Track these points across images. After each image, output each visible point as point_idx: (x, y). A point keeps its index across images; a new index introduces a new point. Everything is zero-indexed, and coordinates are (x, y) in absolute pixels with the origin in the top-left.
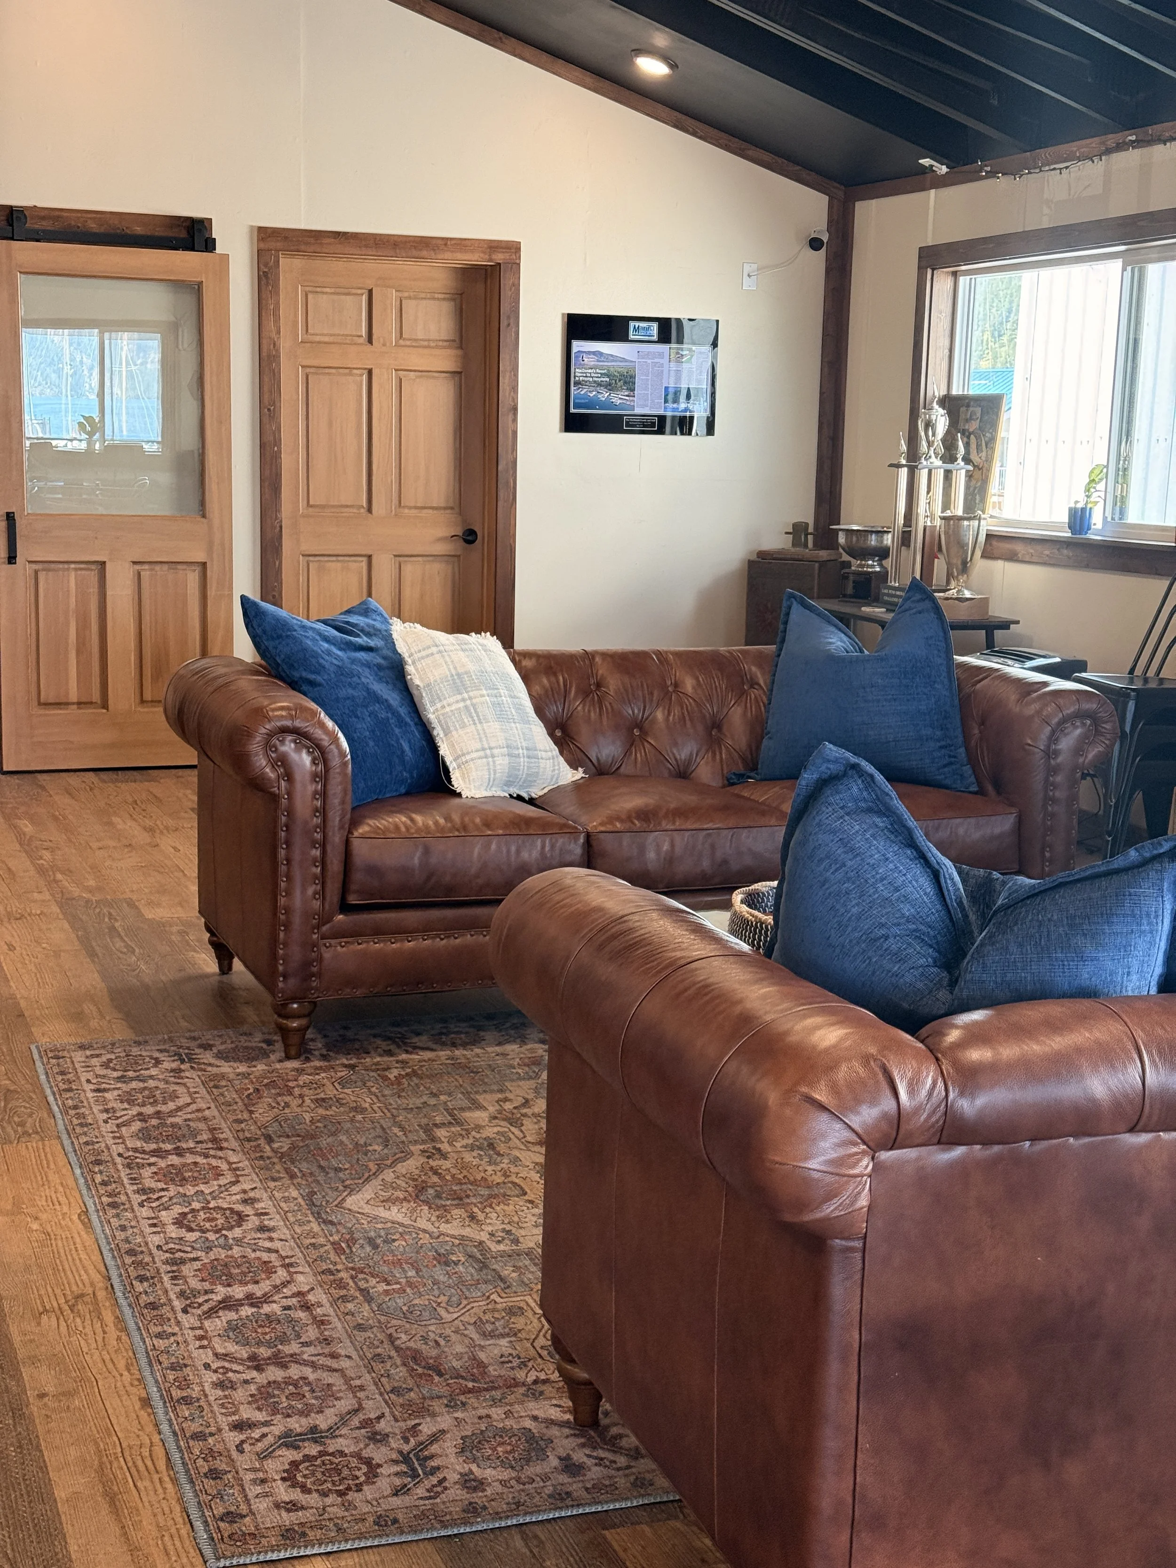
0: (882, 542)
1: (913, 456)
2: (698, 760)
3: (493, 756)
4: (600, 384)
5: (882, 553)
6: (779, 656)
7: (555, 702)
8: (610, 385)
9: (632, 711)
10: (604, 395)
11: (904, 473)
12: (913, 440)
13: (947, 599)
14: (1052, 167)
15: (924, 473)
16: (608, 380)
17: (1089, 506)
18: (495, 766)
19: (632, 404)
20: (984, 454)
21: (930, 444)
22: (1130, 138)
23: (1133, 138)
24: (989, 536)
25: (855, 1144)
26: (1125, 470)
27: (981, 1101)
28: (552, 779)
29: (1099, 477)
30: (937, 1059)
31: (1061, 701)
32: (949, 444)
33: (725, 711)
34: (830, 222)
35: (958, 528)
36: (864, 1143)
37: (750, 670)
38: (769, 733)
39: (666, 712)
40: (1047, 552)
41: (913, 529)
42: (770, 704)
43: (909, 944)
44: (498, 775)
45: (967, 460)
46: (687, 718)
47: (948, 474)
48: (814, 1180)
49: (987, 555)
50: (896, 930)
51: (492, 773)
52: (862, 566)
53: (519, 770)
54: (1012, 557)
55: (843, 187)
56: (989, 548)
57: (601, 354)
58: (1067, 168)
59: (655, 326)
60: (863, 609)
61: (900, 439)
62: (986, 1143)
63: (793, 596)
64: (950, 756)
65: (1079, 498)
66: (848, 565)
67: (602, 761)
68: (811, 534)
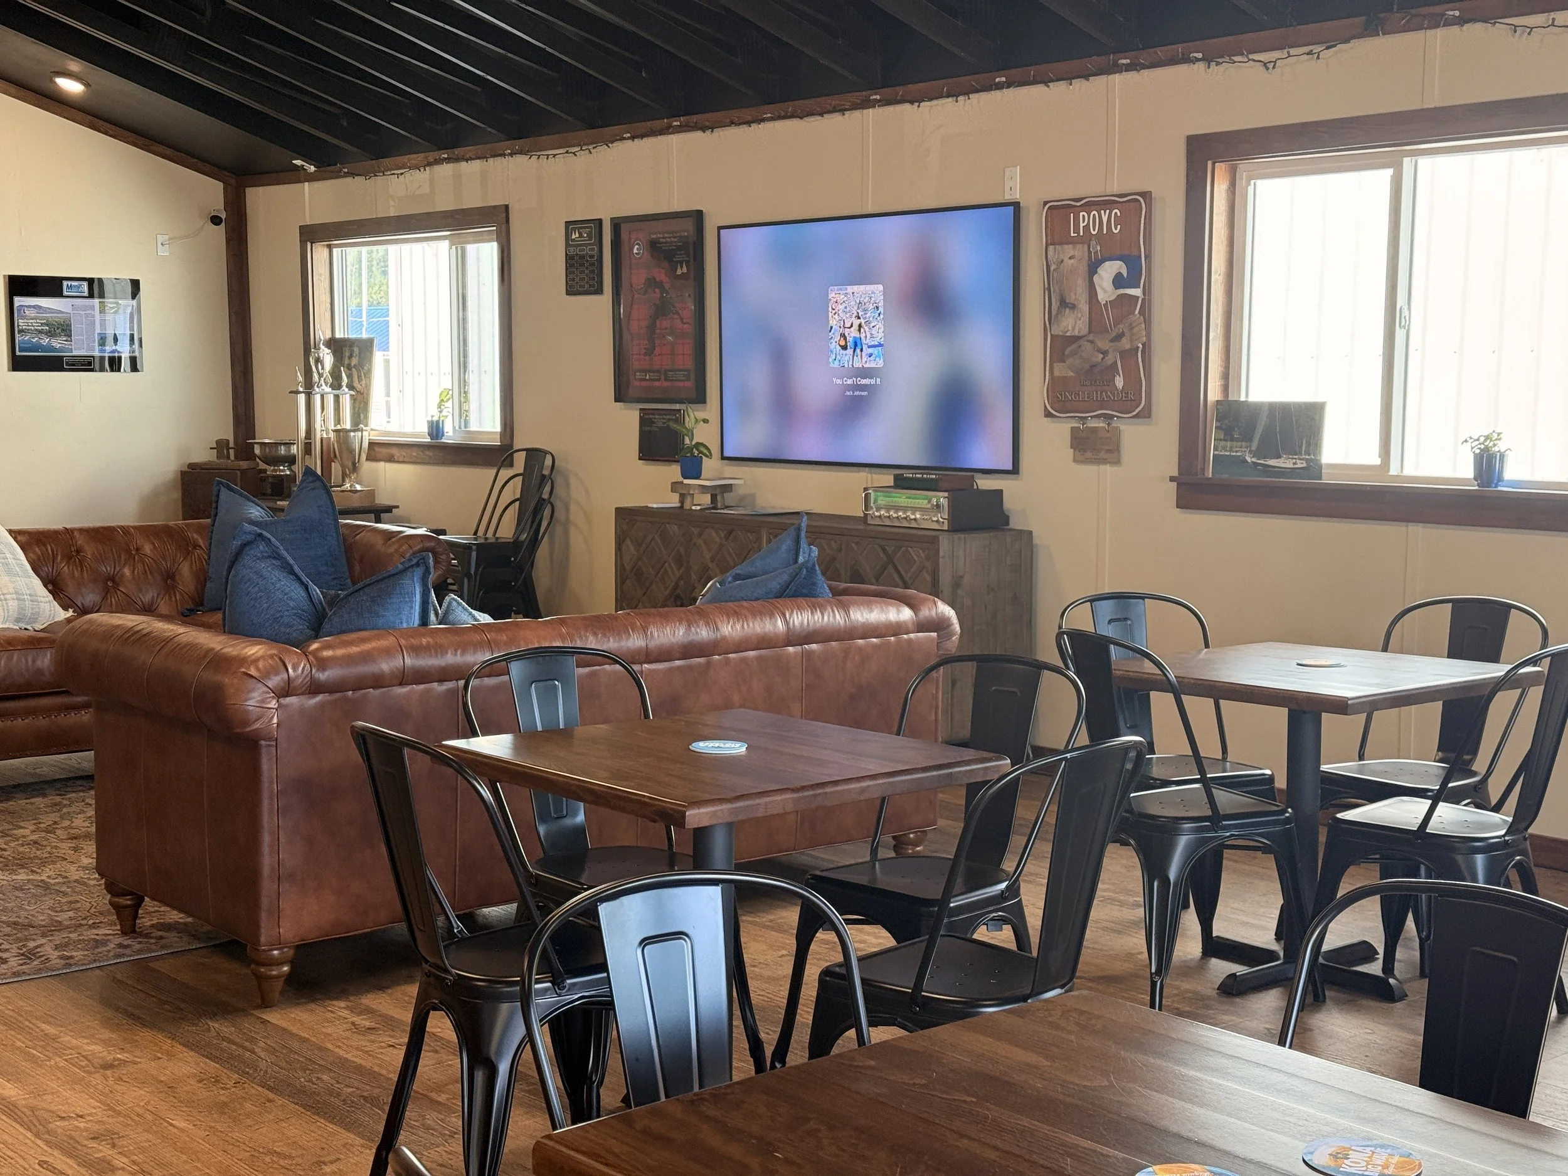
0: (290, 451)
1: (309, 385)
2: (159, 601)
3: (6, 600)
4: (41, 332)
5: (291, 460)
6: (213, 525)
7: (46, 564)
8: (50, 332)
9: (106, 569)
10: (45, 341)
11: (302, 398)
12: (308, 373)
13: (343, 491)
14: (393, 172)
15: (318, 398)
16: (47, 328)
17: (442, 419)
18: (8, 606)
19: (70, 347)
20: (364, 382)
21: (320, 375)
22: (443, 156)
23: (446, 156)
24: (372, 444)
25: (269, 693)
26: (465, 392)
27: (327, 674)
28: (50, 617)
29: (448, 397)
30: (306, 655)
31: (411, 542)
32: (336, 376)
33: (176, 566)
34: (225, 203)
35: (347, 438)
36: (273, 692)
37: (193, 538)
38: (210, 578)
39: (132, 568)
40: (415, 454)
41: (312, 441)
42: (209, 559)
43: (294, 620)
44: (11, 613)
45: (351, 387)
46: (148, 572)
47: (337, 397)
48: (249, 710)
49: (369, 458)
50: (286, 613)
51: (6, 612)
52: (275, 471)
53: (25, 610)
54: (390, 459)
55: (234, 176)
56: (373, 453)
57: (40, 307)
58: (402, 174)
59: (85, 285)
60: (278, 503)
61: (297, 372)
62: (331, 692)
63: (220, 483)
64: (341, 585)
65: (434, 413)
66: (265, 471)
67: (86, 605)
68: (232, 448)
